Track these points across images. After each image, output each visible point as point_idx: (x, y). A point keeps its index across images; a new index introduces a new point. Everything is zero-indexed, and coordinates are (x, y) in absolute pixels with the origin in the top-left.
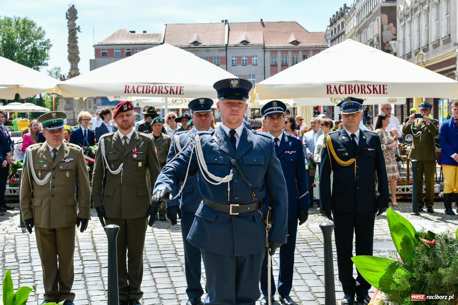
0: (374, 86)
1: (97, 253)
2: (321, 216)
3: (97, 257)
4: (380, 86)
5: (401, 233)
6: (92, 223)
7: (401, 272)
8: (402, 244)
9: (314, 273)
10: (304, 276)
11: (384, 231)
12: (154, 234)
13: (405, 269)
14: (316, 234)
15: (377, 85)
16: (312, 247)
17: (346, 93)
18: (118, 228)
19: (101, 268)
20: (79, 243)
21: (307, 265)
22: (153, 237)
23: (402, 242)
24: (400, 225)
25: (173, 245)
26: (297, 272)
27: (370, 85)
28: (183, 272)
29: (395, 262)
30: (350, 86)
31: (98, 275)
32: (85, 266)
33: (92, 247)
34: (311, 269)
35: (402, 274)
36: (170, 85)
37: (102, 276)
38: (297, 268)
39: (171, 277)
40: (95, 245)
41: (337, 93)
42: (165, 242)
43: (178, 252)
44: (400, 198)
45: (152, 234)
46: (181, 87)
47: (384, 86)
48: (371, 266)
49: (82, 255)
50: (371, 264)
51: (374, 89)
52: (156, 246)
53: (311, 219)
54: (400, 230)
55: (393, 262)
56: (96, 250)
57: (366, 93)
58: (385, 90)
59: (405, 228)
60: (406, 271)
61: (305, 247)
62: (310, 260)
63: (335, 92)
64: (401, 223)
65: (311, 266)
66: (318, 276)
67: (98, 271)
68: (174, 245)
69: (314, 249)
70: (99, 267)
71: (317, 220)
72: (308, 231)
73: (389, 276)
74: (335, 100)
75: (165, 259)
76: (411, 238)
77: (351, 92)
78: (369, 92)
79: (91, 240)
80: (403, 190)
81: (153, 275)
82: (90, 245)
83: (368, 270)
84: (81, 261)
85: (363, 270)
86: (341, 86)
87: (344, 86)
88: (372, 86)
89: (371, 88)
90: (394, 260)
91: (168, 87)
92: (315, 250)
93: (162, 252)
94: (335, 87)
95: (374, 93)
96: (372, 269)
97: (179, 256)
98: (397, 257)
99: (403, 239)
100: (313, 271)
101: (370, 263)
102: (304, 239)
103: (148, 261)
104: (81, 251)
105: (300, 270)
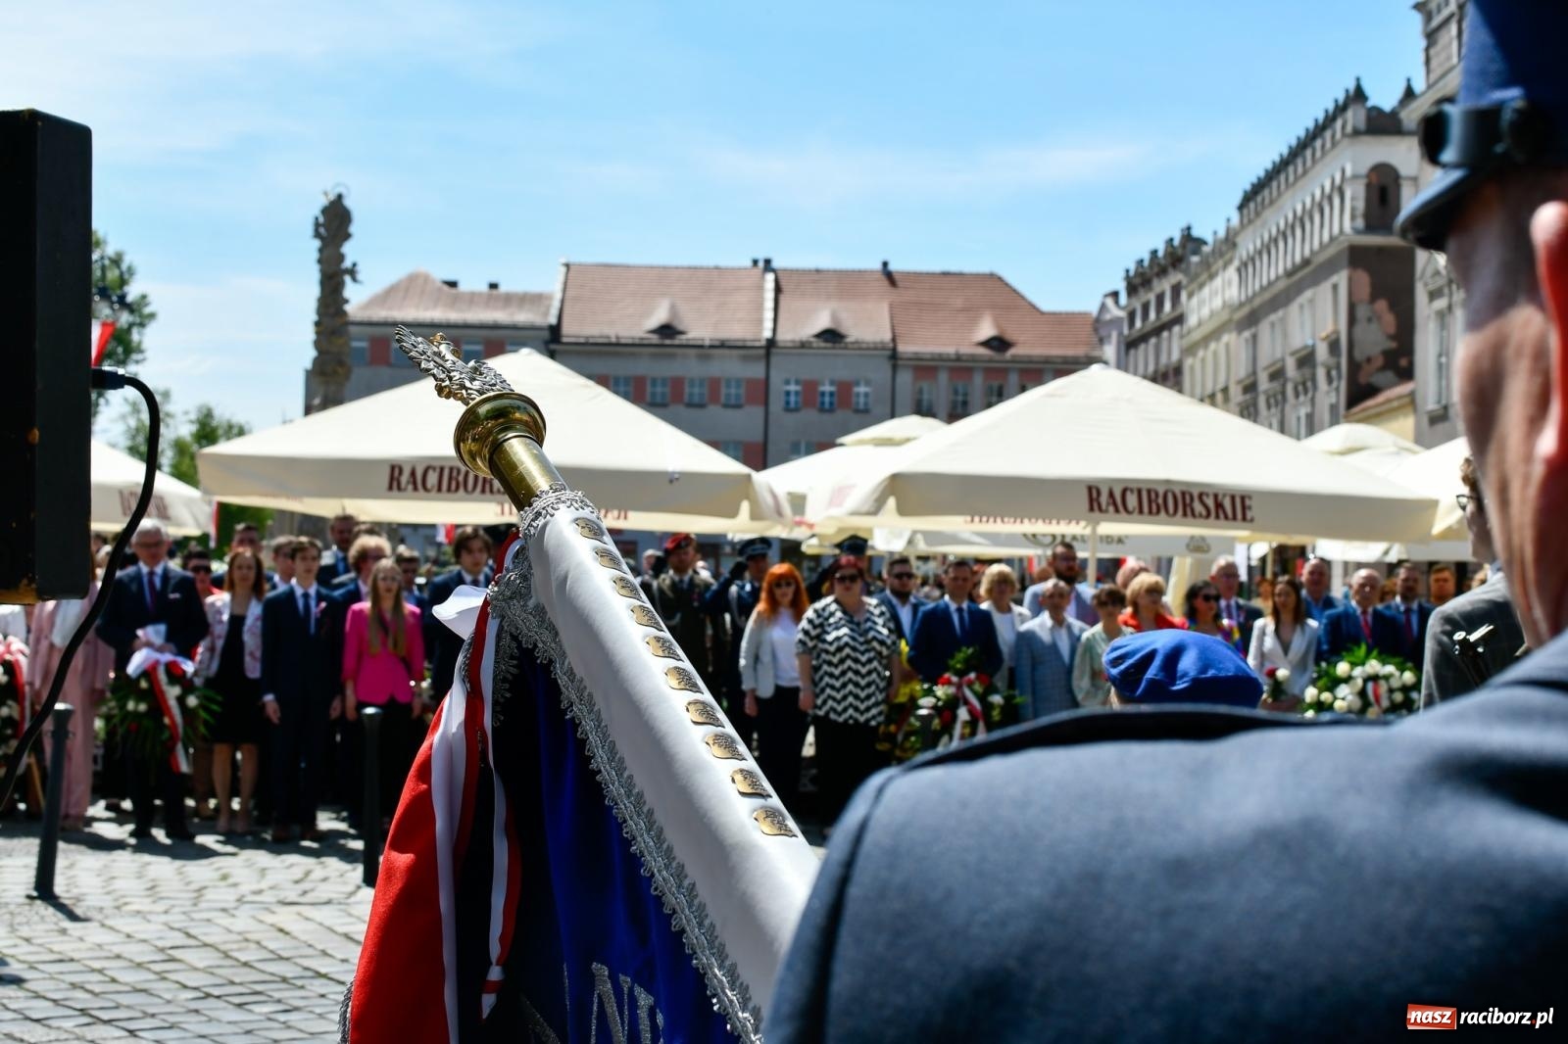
4: (1234, 498)
15: (1225, 495)
17: (1141, 512)
27: (1209, 495)
30: (1154, 495)
41: (1116, 511)
47: (1244, 499)
51: (1219, 505)
57: (1195, 514)
58: (1247, 510)
63: (1111, 509)
77: (1153, 511)
78: (1204, 513)
86: (1128, 493)
87: (1135, 492)
88: (1213, 497)
89: (1210, 502)
94: (1111, 495)
95: (1216, 516)
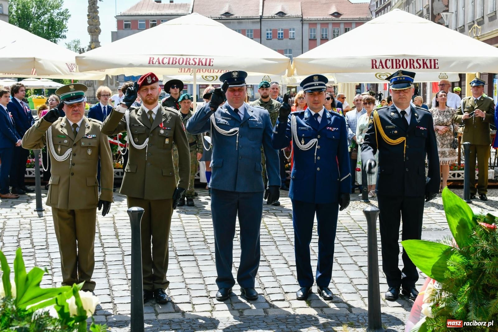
0: (423, 60)
1: (119, 240)
2: (363, 203)
3: (120, 244)
4: (430, 60)
5: (457, 216)
6: (114, 208)
7: (457, 259)
8: (458, 228)
9: (356, 263)
10: (344, 267)
11: (433, 220)
12: (181, 220)
13: (461, 255)
14: (358, 222)
15: (427, 60)
16: (353, 235)
17: (393, 68)
18: (142, 211)
19: (124, 255)
20: (100, 228)
21: (347, 255)
22: (180, 223)
23: (458, 226)
24: (457, 207)
25: (201, 232)
26: (337, 262)
27: (420, 60)
28: (212, 261)
29: (450, 248)
30: (398, 61)
31: (121, 262)
32: (106, 253)
33: (114, 233)
34: (352, 259)
35: (458, 261)
36: (198, 57)
37: (125, 264)
38: (337, 258)
39: (199, 266)
40: (117, 231)
41: (383, 68)
42: (194, 228)
43: (207, 240)
44: (451, 184)
45: (179, 220)
46: (210, 59)
47: (434, 60)
48: (422, 251)
49: (103, 241)
50: (423, 250)
51: (424, 63)
52: (183, 233)
53: (353, 206)
54: (457, 212)
55: (448, 247)
56: (118, 236)
57: (415, 67)
58: (436, 64)
59: (462, 210)
60: (461, 257)
61: (345, 236)
62: (352, 250)
63: (381, 67)
64: (458, 204)
65: (352, 256)
66: (360, 267)
67: (121, 259)
68: (203, 232)
69: (355, 238)
70: (122, 255)
71: (358, 207)
72: (350, 218)
73: (442, 263)
74: (380, 76)
75: (193, 247)
76: (468, 222)
77: (398, 67)
78: (418, 67)
79: (113, 225)
80: (454, 175)
81: (180, 264)
82: (111, 232)
83: (420, 256)
84: (102, 248)
85: (414, 256)
86: (388, 61)
87: (391, 60)
88: (422, 61)
89: (421, 63)
90: (448, 245)
91: (196, 59)
92: (357, 239)
93: (190, 240)
94: (381, 62)
95: (424, 67)
96: (424, 254)
97: (208, 244)
98: (452, 242)
99: (459, 223)
100: (354, 261)
101: (422, 248)
102: (345, 227)
103: (175, 249)
104: (102, 238)
105: (340, 261)
